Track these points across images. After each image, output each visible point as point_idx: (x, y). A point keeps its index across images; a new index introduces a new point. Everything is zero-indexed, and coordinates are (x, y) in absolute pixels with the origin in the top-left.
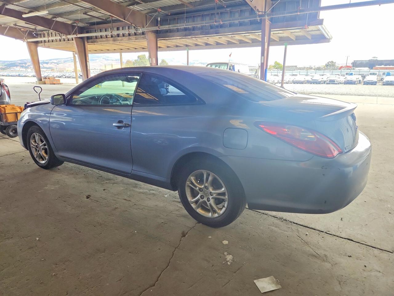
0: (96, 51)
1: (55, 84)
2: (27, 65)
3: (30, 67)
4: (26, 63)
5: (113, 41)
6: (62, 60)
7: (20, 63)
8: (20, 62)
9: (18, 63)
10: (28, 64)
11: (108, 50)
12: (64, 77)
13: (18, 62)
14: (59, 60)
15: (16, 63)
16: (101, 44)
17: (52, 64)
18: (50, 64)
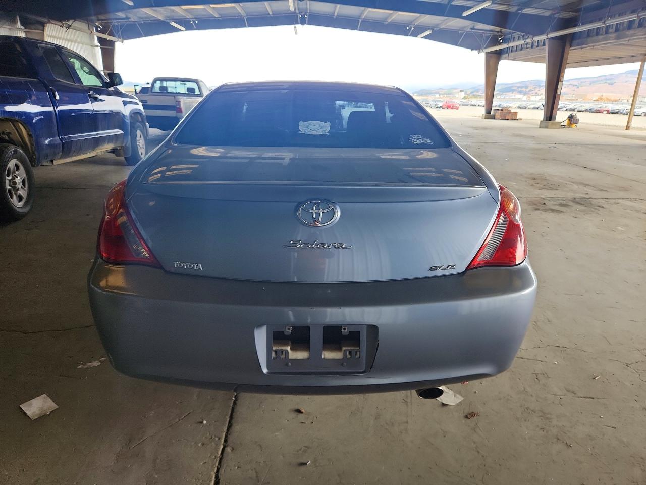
0: (597, 60)
1: (507, 120)
2: (527, 90)
3: (532, 92)
4: (527, 87)
5: (615, 39)
6: (587, 80)
7: (518, 88)
8: (519, 85)
9: (516, 87)
10: (530, 88)
11: (620, 58)
12: (565, 109)
13: (516, 85)
14: (582, 81)
15: (512, 87)
16: (593, 46)
17: (568, 87)
18: (565, 87)
